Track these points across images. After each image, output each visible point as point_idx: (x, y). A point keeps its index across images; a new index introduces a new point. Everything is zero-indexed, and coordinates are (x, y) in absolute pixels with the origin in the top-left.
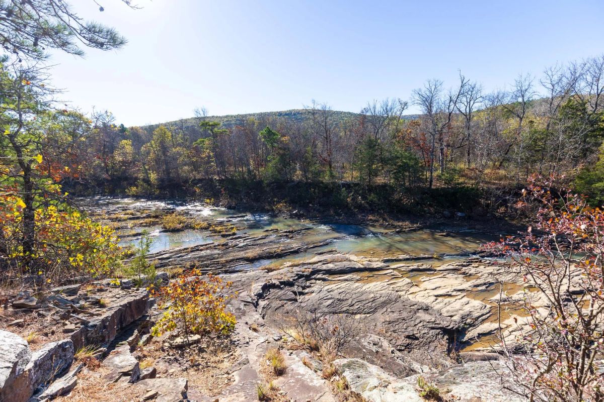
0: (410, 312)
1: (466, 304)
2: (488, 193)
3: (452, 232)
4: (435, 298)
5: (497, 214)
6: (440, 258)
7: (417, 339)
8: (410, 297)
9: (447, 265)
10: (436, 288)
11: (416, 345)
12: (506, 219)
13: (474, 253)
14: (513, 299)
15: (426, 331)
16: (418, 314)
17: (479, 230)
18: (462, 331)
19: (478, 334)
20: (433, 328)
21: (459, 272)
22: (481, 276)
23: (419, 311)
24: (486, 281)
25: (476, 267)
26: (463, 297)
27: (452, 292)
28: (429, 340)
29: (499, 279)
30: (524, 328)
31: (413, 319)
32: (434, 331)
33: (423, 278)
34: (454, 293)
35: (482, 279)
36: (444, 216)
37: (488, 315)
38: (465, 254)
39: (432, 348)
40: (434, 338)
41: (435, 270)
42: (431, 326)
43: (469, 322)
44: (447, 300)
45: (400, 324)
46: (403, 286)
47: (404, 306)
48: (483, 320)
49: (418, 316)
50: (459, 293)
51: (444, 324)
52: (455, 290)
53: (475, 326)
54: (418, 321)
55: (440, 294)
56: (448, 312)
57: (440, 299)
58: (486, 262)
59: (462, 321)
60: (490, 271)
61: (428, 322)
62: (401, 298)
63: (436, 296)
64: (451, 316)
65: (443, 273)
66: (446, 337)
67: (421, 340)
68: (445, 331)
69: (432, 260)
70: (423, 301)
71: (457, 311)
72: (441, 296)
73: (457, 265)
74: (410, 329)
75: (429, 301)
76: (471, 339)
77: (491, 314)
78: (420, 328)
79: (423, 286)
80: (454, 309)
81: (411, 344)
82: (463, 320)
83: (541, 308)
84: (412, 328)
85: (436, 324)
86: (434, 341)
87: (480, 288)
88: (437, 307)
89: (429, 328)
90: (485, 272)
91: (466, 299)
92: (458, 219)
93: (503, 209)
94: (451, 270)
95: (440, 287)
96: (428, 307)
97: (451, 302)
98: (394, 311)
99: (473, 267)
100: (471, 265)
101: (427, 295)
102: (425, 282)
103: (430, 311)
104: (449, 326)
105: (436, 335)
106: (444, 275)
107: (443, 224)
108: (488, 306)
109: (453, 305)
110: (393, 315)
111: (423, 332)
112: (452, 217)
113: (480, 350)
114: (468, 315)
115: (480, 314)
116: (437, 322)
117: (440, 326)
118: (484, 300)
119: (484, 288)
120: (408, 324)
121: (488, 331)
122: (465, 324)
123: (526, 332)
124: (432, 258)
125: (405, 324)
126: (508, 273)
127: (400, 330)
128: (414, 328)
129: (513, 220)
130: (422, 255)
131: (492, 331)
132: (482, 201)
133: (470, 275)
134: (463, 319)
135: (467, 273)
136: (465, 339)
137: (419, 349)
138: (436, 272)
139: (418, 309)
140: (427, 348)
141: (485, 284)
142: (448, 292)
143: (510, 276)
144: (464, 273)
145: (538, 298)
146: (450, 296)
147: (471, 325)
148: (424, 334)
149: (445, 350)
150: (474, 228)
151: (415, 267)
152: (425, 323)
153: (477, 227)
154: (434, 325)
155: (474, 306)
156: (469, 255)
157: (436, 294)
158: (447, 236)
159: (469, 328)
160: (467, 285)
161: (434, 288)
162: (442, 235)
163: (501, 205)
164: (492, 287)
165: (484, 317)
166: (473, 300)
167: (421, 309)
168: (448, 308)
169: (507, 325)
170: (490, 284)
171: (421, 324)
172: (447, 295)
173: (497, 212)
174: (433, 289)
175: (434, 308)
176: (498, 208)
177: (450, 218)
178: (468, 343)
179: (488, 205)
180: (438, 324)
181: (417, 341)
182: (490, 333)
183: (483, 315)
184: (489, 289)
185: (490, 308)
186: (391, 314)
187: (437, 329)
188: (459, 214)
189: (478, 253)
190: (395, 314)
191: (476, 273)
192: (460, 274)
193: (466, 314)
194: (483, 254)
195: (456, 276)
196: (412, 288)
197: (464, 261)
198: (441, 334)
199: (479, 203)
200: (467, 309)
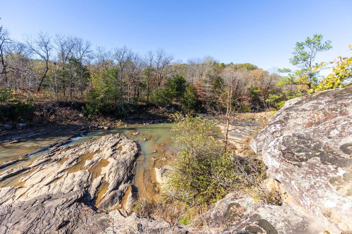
0: (37, 209)
1: (74, 177)
2: (40, 107)
3: (21, 139)
4: (48, 186)
5: (51, 120)
6: (26, 158)
7: (67, 222)
8: (22, 199)
9: (37, 160)
10: (42, 180)
11: (72, 227)
12: (57, 122)
13: (51, 146)
14: (95, 160)
15: (68, 211)
16: (47, 206)
17: (43, 132)
18: (86, 194)
19: (96, 188)
20: (70, 206)
21: (51, 161)
22: (68, 157)
23: (44, 203)
24: (74, 158)
25: (60, 153)
26: (68, 174)
27: (57, 175)
28: (77, 216)
29: (79, 154)
30: (112, 171)
31: (46, 212)
32: (72, 206)
33: (21, 179)
34: (59, 175)
35: (70, 159)
36: (6, 129)
37: (91, 175)
38: (45, 149)
39: (84, 218)
40: (78, 211)
41: (30, 168)
42: (67, 205)
43: (85, 186)
44: (58, 182)
45: (39, 226)
46: (5, 196)
47: (25, 209)
48: (91, 180)
49: (49, 207)
50: (63, 173)
51: (74, 197)
52: (58, 173)
53: (90, 186)
54: (53, 210)
55: (50, 181)
56: (67, 189)
57: (52, 185)
58: (63, 149)
59: (82, 188)
60: (71, 152)
61: (63, 204)
62: (14, 206)
63: (47, 185)
64: (72, 190)
65: (38, 167)
66: (83, 204)
67: (71, 220)
68: (79, 201)
69: (18, 162)
70: (39, 194)
71: (72, 184)
72: (51, 182)
73: (45, 158)
74: (53, 221)
75: (45, 191)
76: (95, 194)
77: (91, 174)
78: (61, 213)
79: (28, 184)
80: (69, 184)
81: (68, 230)
82: (82, 186)
83: (109, 159)
84: (54, 219)
85: (69, 201)
86: (80, 212)
87: (73, 164)
88: (55, 191)
89: (67, 207)
90: (68, 154)
91: (70, 175)
92: (21, 128)
93: (53, 117)
94: (44, 162)
95: (44, 177)
96: (48, 195)
97: (63, 182)
98: (17, 221)
99: (58, 154)
100: (55, 153)
101: (38, 189)
102: (27, 181)
103: (54, 197)
104: (78, 196)
105: (77, 207)
106: (40, 168)
107: (8, 135)
108: (87, 171)
109: (66, 182)
110: (21, 225)
111: (66, 213)
112: (14, 128)
113: (104, 196)
114: (81, 182)
115: (87, 177)
116: (69, 200)
117: (73, 200)
118: (81, 169)
119: (75, 163)
120: (47, 219)
121: (99, 184)
122: (85, 188)
123: (114, 172)
124: (18, 161)
125: (44, 221)
126: (81, 149)
127: (44, 230)
128: (56, 217)
129: (62, 122)
130: (5, 163)
131: (100, 182)
132: (37, 113)
133: (61, 159)
134: (80, 186)
135: (58, 159)
136: (92, 197)
137: (77, 227)
138: (31, 170)
139: (43, 202)
140: (81, 221)
141: (74, 160)
142: (55, 177)
143: (83, 150)
144: (55, 160)
145: (104, 154)
146: (58, 178)
147: (88, 186)
148: (68, 214)
149: (93, 211)
150: (39, 132)
151: (6, 174)
152: (61, 207)
153: (41, 130)
154: (69, 203)
155: (80, 175)
156: (48, 149)
157: (46, 183)
158: (19, 141)
159: (88, 189)
160: (64, 166)
161: (41, 180)
162: (13, 143)
163: (52, 114)
164: (80, 160)
165: (90, 177)
166: (75, 172)
167: (45, 200)
168: (64, 186)
169: (104, 174)
170: (77, 159)
171: (58, 210)
172: (55, 179)
173: (50, 119)
174: (40, 182)
175: (54, 193)
176: (50, 116)
177: (12, 129)
178: (95, 198)
179: (42, 115)
180: (71, 200)
181: (70, 224)
182: (100, 184)
183: (89, 177)
184: (78, 162)
185: (89, 171)
186: (17, 226)
187: (73, 203)
188: (21, 125)
189: (54, 146)
190: (22, 223)
191: (63, 157)
192: (53, 162)
193: (80, 182)
194: (57, 145)
195: (51, 164)
196: (17, 193)
197: (48, 153)
198: (79, 205)
199: (35, 115)
200: (77, 179)
